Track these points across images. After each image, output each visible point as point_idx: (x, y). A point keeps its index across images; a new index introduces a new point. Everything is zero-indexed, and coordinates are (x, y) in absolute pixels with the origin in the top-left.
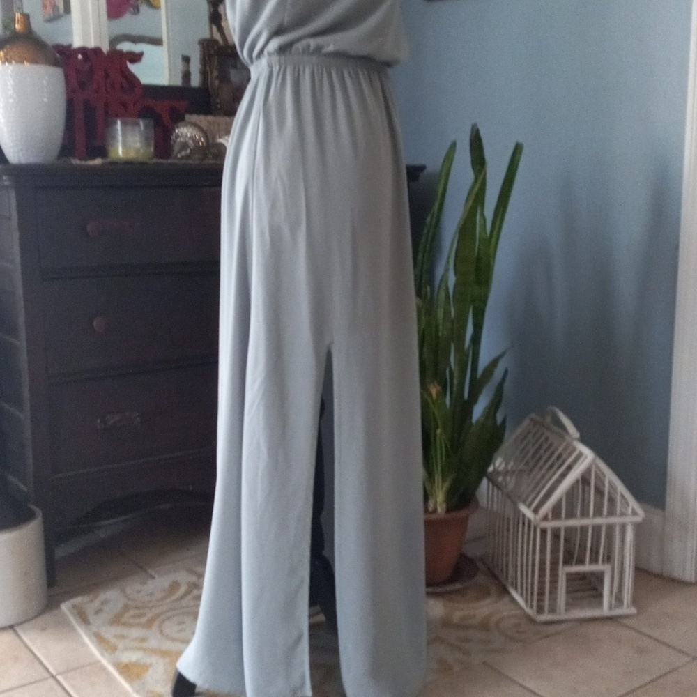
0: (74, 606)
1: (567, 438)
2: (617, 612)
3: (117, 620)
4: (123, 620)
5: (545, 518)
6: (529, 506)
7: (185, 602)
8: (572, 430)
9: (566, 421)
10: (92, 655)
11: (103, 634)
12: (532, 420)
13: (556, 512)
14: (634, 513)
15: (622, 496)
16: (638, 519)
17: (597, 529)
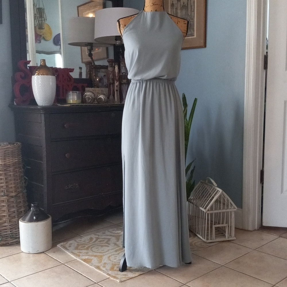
0: (62, 245)
1: (214, 187)
2: (230, 239)
3: (76, 248)
4: (79, 248)
5: (208, 210)
6: (203, 207)
7: (97, 242)
8: (215, 184)
9: (213, 181)
10: (72, 258)
11: (74, 252)
12: (201, 182)
13: (211, 208)
14: (234, 208)
15: (231, 203)
16: (235, 210)
17: (223, 213)
